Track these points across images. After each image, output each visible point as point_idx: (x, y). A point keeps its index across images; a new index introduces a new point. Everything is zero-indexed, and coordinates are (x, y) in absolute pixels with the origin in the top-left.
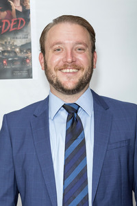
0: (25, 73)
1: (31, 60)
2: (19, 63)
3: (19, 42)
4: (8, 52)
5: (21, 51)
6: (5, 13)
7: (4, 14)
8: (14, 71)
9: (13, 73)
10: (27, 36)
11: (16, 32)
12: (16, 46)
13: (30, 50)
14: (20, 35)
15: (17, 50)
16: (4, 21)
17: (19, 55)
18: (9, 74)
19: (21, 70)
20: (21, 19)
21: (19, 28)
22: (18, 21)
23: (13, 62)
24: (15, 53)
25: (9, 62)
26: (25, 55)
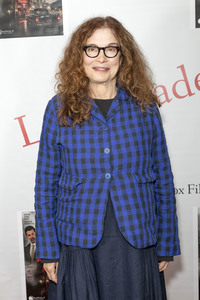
0: (56, 30)
1: (61, 17)
2: (51, 21)
4: (40, 10)
5: (52, 9)
8: (47, 27)
9: (45, 30)
12: (47, 4)
13: (61, 7)
15: (49, 8)
17: (51, 13)
18: (41, 32)
19: (52, 27)
23: (45, 19)
24: (47, 10)
25: (41, 20)
26: (57, 13)
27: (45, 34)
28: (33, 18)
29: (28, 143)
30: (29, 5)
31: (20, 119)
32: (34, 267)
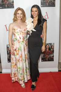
1: (14, 5)
12: (11, 2)
13: (14, 2)
27: (10, 8)
28: (8, 5)
29: (7, 30)
30: (7, 2)
31: (6, 25)
32: (9, 55)
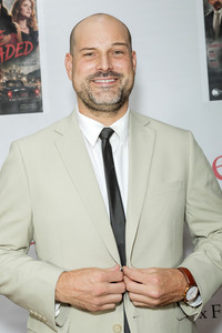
0: (33, 106)
1: (40, 91)
2: (26, 94)
3: (26, 69)
4: (14, 82)
5: (29, 80)
6: (9, 36)
7: (8, 38)
8: (22, 102)
9: (19, 106)
10: (36, 62)
11: (22, 58)
12: (22, 75)
13: (39, 78)
14: (27, 61)
15: (24, 79)
16: (8, 46)
17: (26, 85)
18: (15, 108)
19: (29, 102)
20: (27, 43)
21: (26, 53)
22: (24, 45)
23: (19, 93)
24: (22, 82)
25: (14, 94)
26: (34, 85)
27: (20, 111)
28: (5, 92)
